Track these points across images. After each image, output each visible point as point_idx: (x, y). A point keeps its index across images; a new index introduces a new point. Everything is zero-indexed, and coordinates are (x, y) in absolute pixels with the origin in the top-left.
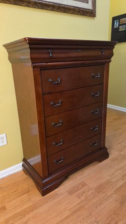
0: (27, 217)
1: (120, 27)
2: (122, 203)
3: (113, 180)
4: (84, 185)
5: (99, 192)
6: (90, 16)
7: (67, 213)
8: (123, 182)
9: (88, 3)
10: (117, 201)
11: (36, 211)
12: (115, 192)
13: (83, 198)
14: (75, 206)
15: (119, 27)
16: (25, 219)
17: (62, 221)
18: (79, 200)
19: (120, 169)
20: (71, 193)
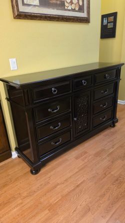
0: (49, 174)
1: (109, 24)
2: (112, 162)
3: (106, 149)
4: (86, 153)
5: (97, 157)
6: (86, 22)
7: (76, 170)
8: (113, 149)
9: (84, 12)
10: (109, 161)
11: (54, 171)
12: (108, 156)
13: (86, 160)
14: (81, 166)
15: (107, 24)
16: (48, 176)
17: (74, 175)
18: (84, 162)
19: (111, 141)
20: (77, 158)
